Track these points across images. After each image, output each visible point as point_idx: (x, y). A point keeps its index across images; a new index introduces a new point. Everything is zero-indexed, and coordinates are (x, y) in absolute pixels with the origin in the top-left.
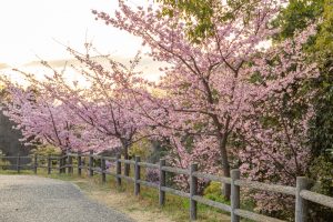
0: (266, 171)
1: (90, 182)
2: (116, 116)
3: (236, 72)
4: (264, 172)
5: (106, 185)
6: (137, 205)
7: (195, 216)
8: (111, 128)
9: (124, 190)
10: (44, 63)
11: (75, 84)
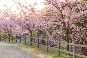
0: (79, 41)
1: (21, 44)
2: (28, 23)
3: (72, 8)
4: (78, 42)
5: (26, 46)
6: (39, 52)
7: (60, 56)
8: (26, 27)
9: (33, 47)
10: (5, 5)
11: (15, 12)
